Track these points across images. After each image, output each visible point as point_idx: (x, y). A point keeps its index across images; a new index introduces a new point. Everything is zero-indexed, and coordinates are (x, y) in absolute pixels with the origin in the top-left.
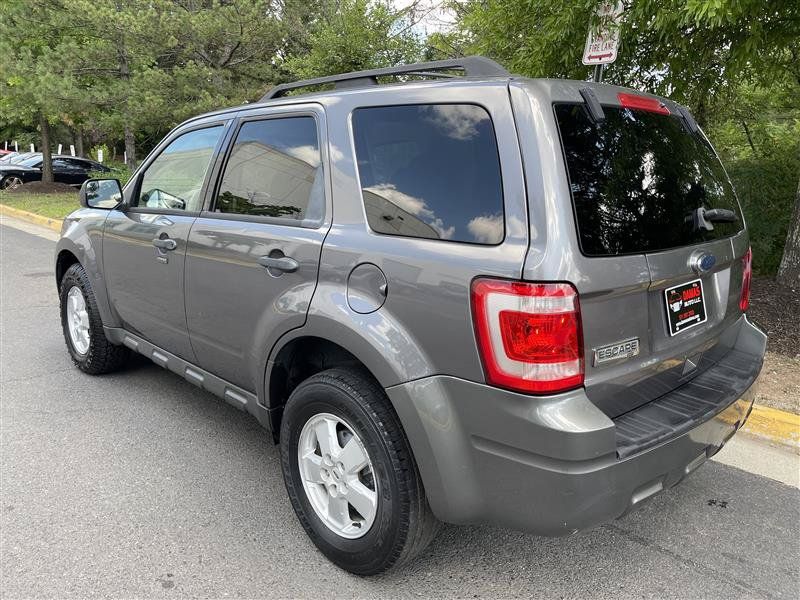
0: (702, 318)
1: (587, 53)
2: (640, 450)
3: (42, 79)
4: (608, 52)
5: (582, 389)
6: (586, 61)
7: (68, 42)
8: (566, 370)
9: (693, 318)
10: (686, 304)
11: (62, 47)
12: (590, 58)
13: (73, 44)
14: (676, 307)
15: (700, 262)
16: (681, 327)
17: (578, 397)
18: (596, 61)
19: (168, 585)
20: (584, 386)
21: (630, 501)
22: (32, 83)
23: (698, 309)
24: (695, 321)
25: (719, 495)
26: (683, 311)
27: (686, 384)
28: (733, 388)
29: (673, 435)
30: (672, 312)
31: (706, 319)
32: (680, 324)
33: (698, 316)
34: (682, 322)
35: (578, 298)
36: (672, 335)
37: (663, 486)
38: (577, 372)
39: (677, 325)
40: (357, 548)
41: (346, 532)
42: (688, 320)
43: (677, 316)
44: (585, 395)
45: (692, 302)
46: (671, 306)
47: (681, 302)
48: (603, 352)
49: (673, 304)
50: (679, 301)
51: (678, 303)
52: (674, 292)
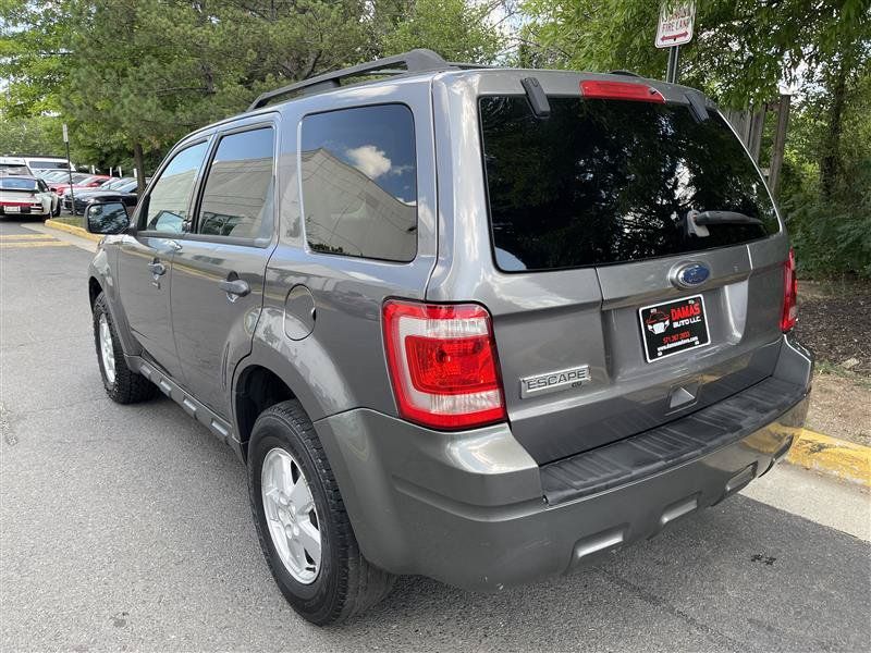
0: (703, 339)
1: (660, 35)
2: (581, 495)
3: (126, 101)
4: (683, 31)
5: (506, 425)
6: (659, 43)
7: (149, 62)
8: (486, 400)
9: (688, 341)
10: (676, 325)
11: (145, 67)
12: (663, 39)
13: (154, 64)
14: (659, 328)
15: (681, 275)
16: (665, 352)
17: (502, 433)
18: (670, 43)
20: (508, 421)
21: (574, 552)
22: (118, 106)
23: (698, 331)
24: (692, 344)
25: (769, 549)
26: (670, 333)
27: (682, 418)
28: (742, 423)
29: (632, 479)
30: (650, 334)
31: (709, 342)
32: (664, 348)
33: (696, 338)
34: (670, 346)
35: (492, 321)
36: (649, 361)
37: (624, 537)
38: (498, 405)
39: (659, 349)
40: (309, 594)
41: (304, 577)
42: (679, 344)
43: (660, 339)
44: (509, 431)
45: (687, 322)
46: (650, 327)
47: (667, 323)
48: (534, 382)
49: (652, 325)
50: (664, 321)
51: (662, 324)
52: (654, 311)
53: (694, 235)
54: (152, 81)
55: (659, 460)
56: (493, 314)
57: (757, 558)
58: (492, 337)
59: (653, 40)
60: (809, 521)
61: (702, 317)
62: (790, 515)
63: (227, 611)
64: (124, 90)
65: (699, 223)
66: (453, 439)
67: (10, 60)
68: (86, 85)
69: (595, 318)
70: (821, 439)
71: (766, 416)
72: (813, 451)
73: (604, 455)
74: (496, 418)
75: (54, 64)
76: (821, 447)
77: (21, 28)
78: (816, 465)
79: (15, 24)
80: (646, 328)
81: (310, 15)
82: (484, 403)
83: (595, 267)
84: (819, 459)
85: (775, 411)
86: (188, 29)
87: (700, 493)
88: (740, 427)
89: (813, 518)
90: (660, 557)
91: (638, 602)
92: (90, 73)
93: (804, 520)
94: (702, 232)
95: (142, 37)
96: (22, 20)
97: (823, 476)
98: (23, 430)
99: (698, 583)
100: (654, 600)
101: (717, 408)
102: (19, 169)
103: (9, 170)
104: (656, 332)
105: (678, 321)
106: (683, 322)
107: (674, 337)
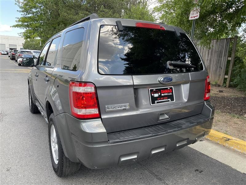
0: (172, 100)
4: (196, 15)
5: (100, 119)
6: (190, 19)
9: (167, 100)
10: (162, 95)
11: (60, 26)
12: (191, 17)
14: (156, 95)
15: (162, 79)
19: (8, 170)
20: (101, 118)
23: (171, 97)
24: (169, 101)
25: (202, 168)
26: (160, 97)
28: (183, 126)
29: (139, 139)
30: (152, 97)
31: (175, 101)
32: (158, 101)
33: (170, 99)
34: (159, 101)
35: (96, 88)
36: (151, 104)
37: (137, 156)
38: (98, 113)
39: (156, 101)
40: (56, 167)
41: (56, 162)
42: (164, 100)
43: (156, 98)
44: (101, 121)
45: (167, 94)
46: (153, 95)
47: (159, 94)
49: (154, 94)
52: (155, 90)
53: (168, 68)
55: (150, 134)
56: (96, 86)
57: (197, 170)
58: (96, 93)
59: (188, 18)
60: (218, 161)
61: (172, 93)
65: (171, 65)
66: (83, 122)
67: (27, 23)
68: (45, 31)
69: (132, 90)
70: (229, 137)
71: (192, 125)
72: (226, 141)
73: (134, 131)
74: (98, 116)
75: (38, 25)
76: (229, 140)
77: (30, 15)
78: (227, 145)
79: (29, 14)
80: (151, 95)
81: (104, 13)
82: (94, 112)
83: (132, 75)
84: (228, 143)
85: (196, 123)
86: (71, 16)
87: (165, 146)
89: (220, 160)
90: (167, 167)
91: (155, 180)
92: (46, 28)
93: (217, 160)
94: (171, 67)
95: (60, 19)
96: (31, 13)
97: (228, 149)
98: (5, 118)
99: (176, 176)
100: (160, 179)
101: (178, 121)
102: (29, 53)
103: (26, 53)
104: (155, 96)
105: (164, 94)
106: (165, 94)
107: (162, 98)
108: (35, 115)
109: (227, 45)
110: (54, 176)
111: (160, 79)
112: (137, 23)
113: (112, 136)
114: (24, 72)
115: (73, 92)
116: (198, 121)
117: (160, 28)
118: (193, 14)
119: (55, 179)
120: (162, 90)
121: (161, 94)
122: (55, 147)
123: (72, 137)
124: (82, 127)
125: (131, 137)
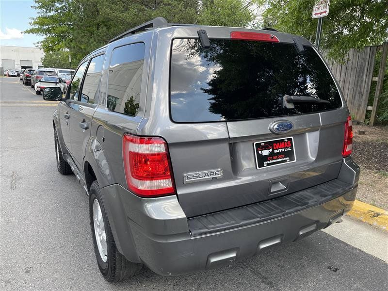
0: (292, 159)
1: (314, 12)
2: (211, 232)
4: (324, 10)
5: (175, 196)
6: (314, 16)
7: (102, 28)
8: (165, 184)
9: (283, 159)
10: (276, 151)
11: (100, 30)
12: (316, 14)
13: (105, 29)
14: (266, 153)
15: (276, 127)
16: (268, 165)
18: (319, 16)
20: (177, 194)
21: (208, 260)
22: (89, 47)
23: (290, 154)
24: (286, 161)
26: (272, 155)
27: (279, 197)
28: (309, 202)
29: (240, 226)
30: (260, 156)
31: (295, 161)
32: (268, 162)
33: (288, 158)
34: (271, 162)
35: (167, 145)
36: (258, 168)
37: (237, 255)
38: (171, 186)
39: (265, 163)
40: (104, 267)
41: (105, 259)
42: (278, 160)
43: (266, 158)
44: (177, 199)
45: (283, 150)
46: (260, 152)
47: (271, 150)
48: (190, 176)
49: (261, 151)
50: (269, 149)
51: (268, 151)
52: (263, 144)
53: (285, 107)
54: (103, 36)
55: (258, 217)
56: (168, 142)
57: (330, 268)
58: (168, 155)
59: (311, 14)
61: (292, 147)
62: (353, 248)
63: (74, 271)
64: (91, 40)
65: (289, 101)
66: (148, 201)
67: (47, 27)
68: (76, 38)
69: (226, 146)
70: (378, 210)
71: (324, 199)
72: (374, 216)
73: (230, 213)
74: (172, 192)
75: (64, 29)
76: (378, 215)
77: (52, 13)
78: (375, 223)
79: (50, 12)
80: (258, 152)
81: (169, 7)
82: (165, 185)
83: (226, 122)
84: (377, 220)
85: (331, 196)
86: (117, 14)
87: (282, 235)
88: (308, 203)
89: (365, 250)
91: (263, 285)
92: (78, 33)
93: (360, 250)
94: (290, 106)
95: (99, 19)
96: (53, 10)
97: (377, 229)
99: (295, 278)
100: (271, 284)
101: (301, 193)
102: (53, 73)
103: (49, 74)
104: (264, 154)
105: (278, 149)
106: (280, 150)
107: (275, 157)
108: (66, 176)
109: (372, 58)
110: (102, 281)
111: (272, 127)
112: (232, 33)
113: (195, 222)
114: (45, 105)
115: (130, 152)
116: (335, 192)
117: (270, 39)
118: (319, 8)
119: (103, 285)
120: (274, 144)
121: (273, 150)
122: (101, 236)
123: (130, 224)
124: (146, 211)
125: (226, 224)
